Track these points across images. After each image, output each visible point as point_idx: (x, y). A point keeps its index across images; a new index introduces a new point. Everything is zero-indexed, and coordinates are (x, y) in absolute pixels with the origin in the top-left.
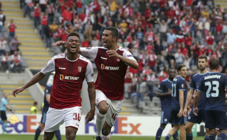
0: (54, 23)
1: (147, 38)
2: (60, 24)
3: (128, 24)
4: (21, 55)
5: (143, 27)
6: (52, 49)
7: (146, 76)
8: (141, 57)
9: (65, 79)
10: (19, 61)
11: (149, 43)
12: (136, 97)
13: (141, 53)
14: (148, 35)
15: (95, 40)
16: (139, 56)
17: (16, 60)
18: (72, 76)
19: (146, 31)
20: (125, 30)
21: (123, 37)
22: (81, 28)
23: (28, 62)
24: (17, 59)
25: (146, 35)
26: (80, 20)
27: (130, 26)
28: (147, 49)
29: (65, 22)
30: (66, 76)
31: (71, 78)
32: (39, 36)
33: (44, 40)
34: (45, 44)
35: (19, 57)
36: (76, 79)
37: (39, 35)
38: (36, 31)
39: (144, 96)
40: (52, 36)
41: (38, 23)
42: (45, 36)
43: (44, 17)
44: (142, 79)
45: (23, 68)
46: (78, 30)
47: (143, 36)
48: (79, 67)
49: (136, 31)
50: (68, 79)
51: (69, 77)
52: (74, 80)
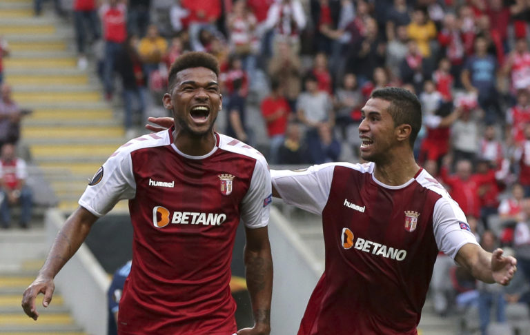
0: (152, 31)
1: (510, 76)
2: (177, 34)
4: (28, 158)
5: (497, 38)
7: (511, 227)
8: (490, 152)
9: (174, 221)
10: (21, 180)
11: (523, 99)
12: (474, 309)
13: (490, 139)
14: (515, 68)
15: (312, 92)
16: (483, 150)
17: (11, 180)
18: (201, 212)
19: (507, 50)
20: (423, 50)
21: (418, 78)
22: (256, 47)
23: (56, 186)
24: (13, 174)
25: (506, 68)
26: (252, 19)
27: (445, 33)
28: (516, 122)
29: (194, 28)
30: (175, 213)
31: (198, 217)
32: (97, 84)
33: (116, 99)
35: (21, 168)
36: (215, 220)
37: (96, 80)
38: (83, 64)
39: (507, 302)
40: (145, 82)
41: (89, 37)
42: (118, 84)
43: (113, 12)
44: (495, 238)
45: (38, 211)
46: (244, 56)
47: (495, 71)
48: (223, 177)
49: (471, 52)
50: (183, 222)
51: (187, 216)
52: (206, 226)
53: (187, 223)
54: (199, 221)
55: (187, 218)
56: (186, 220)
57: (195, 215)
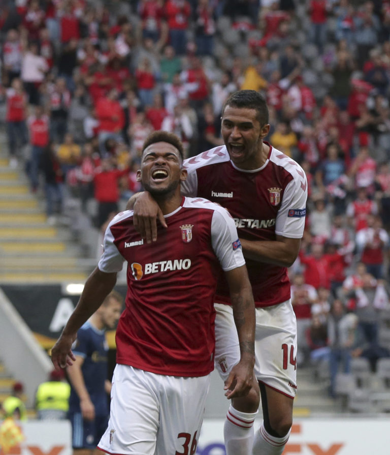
0: (68, 138)
1: (355, 178)
2: (88, 141)
3: (299, 135)
5: (344, 146)
6: (65, 221)
8: (339, 237)
9: (146, 273)
11: (362, 195)
13: (339, 227)
14: (360, 170)
16: (333, 235)
18: (167, 259)
19: (352, 156)
28: (356, 214)
29: (103, 136)
30: (147, 266)
31: (165, 265)
32: (24, 180)
33: (40, 192)
34: (44, 205)
36: (180, 265)
37: (24, 176)
39: (352, 357)
40: (63, 179)
41: (19, 142)
42: (41, 179)
44: (343, 306)
48: (183, 228)
50: (154, 271)
51: (156, 265)
52: (173, 271)
53: (157, 271)
54: (167, 268)
55: (157, 267)
56: (156, 269)
57: (162, 263)
